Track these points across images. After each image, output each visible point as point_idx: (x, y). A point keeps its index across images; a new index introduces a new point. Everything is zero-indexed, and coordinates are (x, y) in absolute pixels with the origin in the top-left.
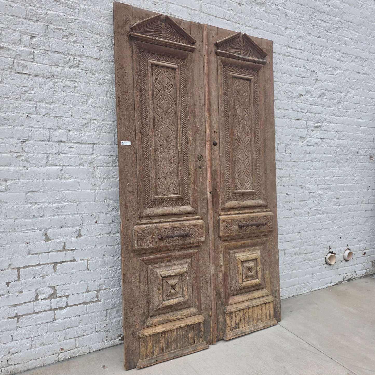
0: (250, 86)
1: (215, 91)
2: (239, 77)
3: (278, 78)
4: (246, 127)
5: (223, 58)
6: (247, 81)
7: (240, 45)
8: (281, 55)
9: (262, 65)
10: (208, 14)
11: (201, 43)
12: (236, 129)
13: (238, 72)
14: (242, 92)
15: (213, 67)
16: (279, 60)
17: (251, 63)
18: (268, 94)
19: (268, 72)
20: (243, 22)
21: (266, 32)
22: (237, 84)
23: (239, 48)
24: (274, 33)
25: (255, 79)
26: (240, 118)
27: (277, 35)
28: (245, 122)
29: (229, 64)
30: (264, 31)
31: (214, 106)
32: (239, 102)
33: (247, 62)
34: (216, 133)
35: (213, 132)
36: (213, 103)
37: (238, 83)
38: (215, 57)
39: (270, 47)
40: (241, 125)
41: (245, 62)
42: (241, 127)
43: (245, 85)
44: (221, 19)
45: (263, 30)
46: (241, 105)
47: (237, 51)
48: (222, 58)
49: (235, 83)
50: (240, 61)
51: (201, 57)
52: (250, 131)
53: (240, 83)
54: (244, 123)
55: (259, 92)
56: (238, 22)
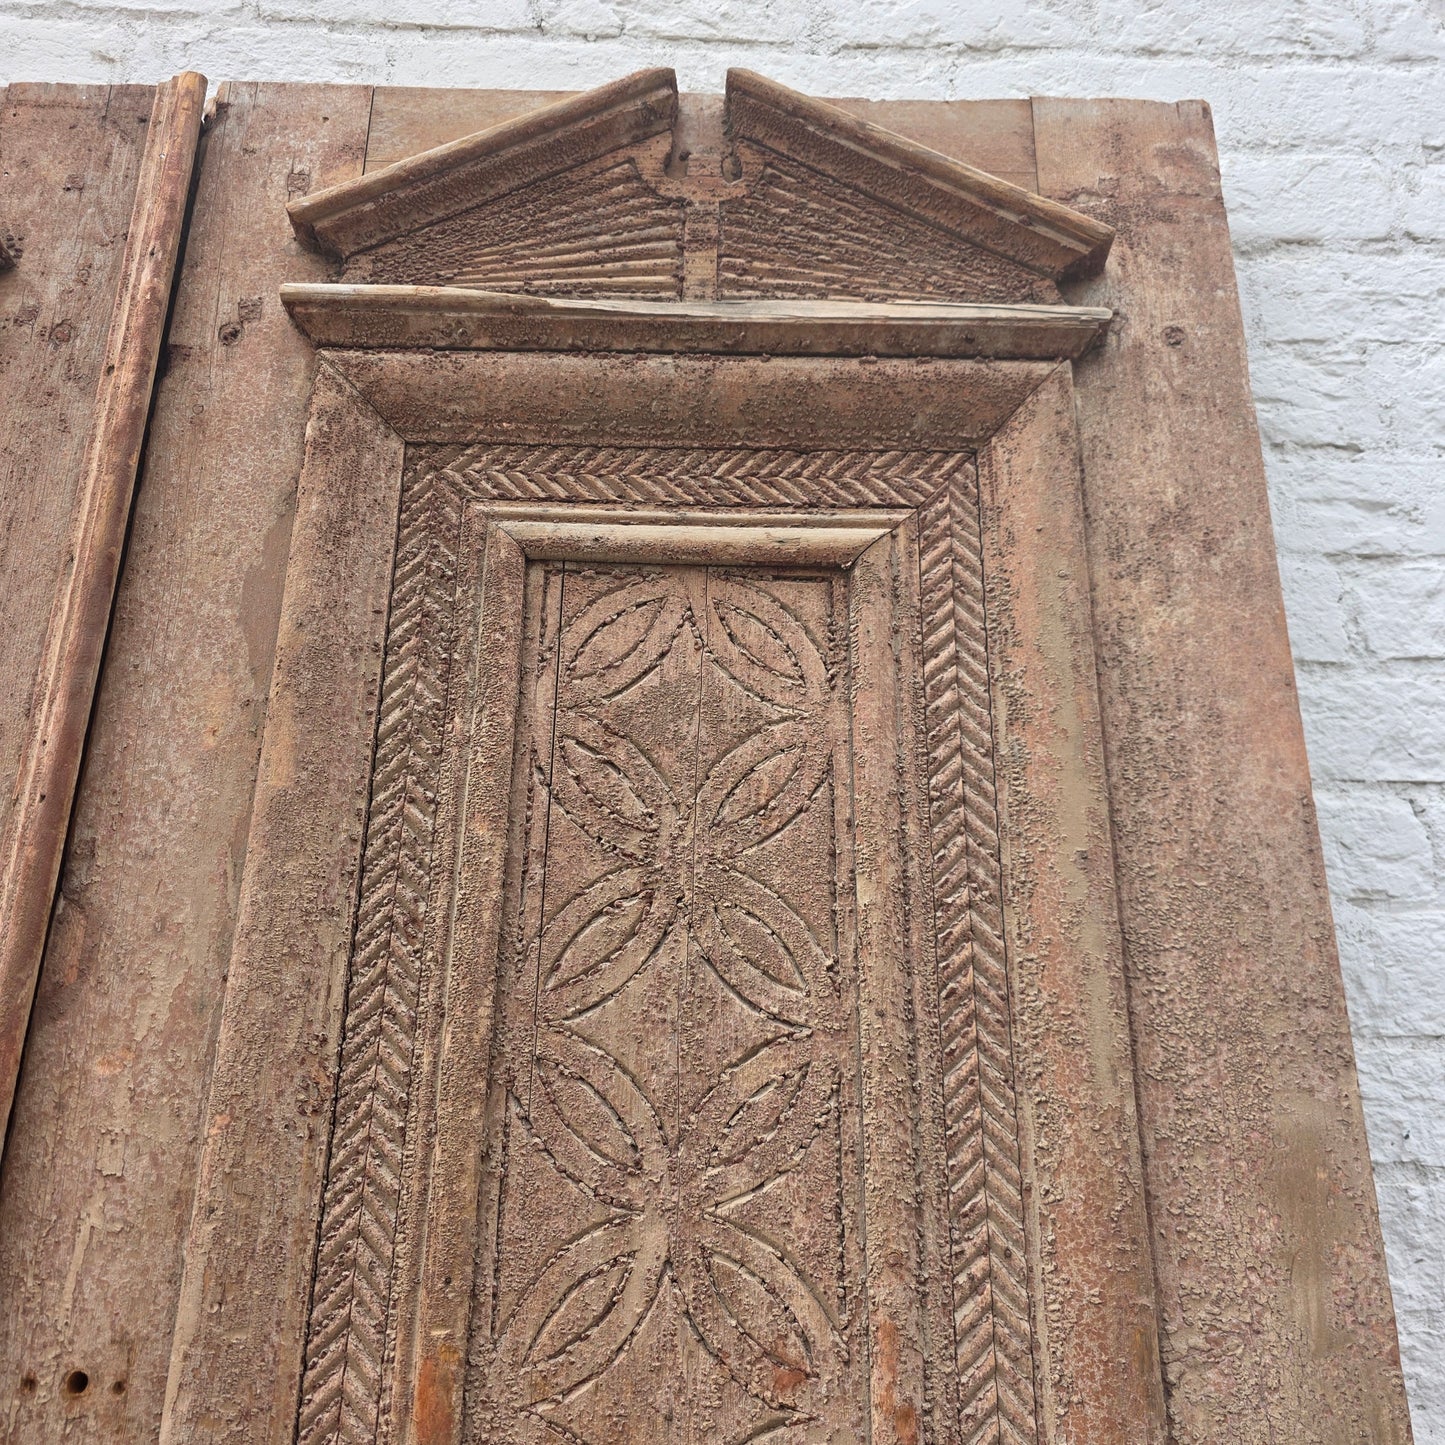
0: (838, 644)
1: (205, 764)
2: (650, 547)
3: (1411, 516)
4: (762, 1252)
5: (394, 359)
6: (786, 591)
7: (682, 203)
8: (1413, 256)
9: (1042, 368)
10: (332, 25)
11: (99, 258)
12: (534, 1307)
13: (650, 499)
14: (693, 728)
15: (232, 479)
16: (1397, 314)
17: (853, 365)
18: (1190, 719)
19: (1161, 435)
20: (801, 21)
21: (1144, 61)
22: (611, 643)
23: (661, 230)
24: (1258, 59)
25: (932, 543)
26: (640, 1114)
27: (1320, 69)
28: (739, 1178)
29: (486, 419)
30: (1117, 59)
31: (158, 968)
32: (631, 879)
33: (781, 367)
34: (98, 1396)
35: (51, 1385)
36: (145, 923)
37: (637, 620)
38: (282, 374)
39: (1164, 174)
40: (652, 1240)
41: (734, 370)
42: (645, 1264)
43: (753, 633)
44: (496, 41)
45: (1084, 46)
46: (660, 907)
47: (625, 272)
48: (365, 367)
49: (584, 626)
50: (653, 362)
51: (69, 390)
52: (825, 1338)
53: (671, 620)
54: (715, 1187)
55: (1002, 713)
56: (727, 29)
